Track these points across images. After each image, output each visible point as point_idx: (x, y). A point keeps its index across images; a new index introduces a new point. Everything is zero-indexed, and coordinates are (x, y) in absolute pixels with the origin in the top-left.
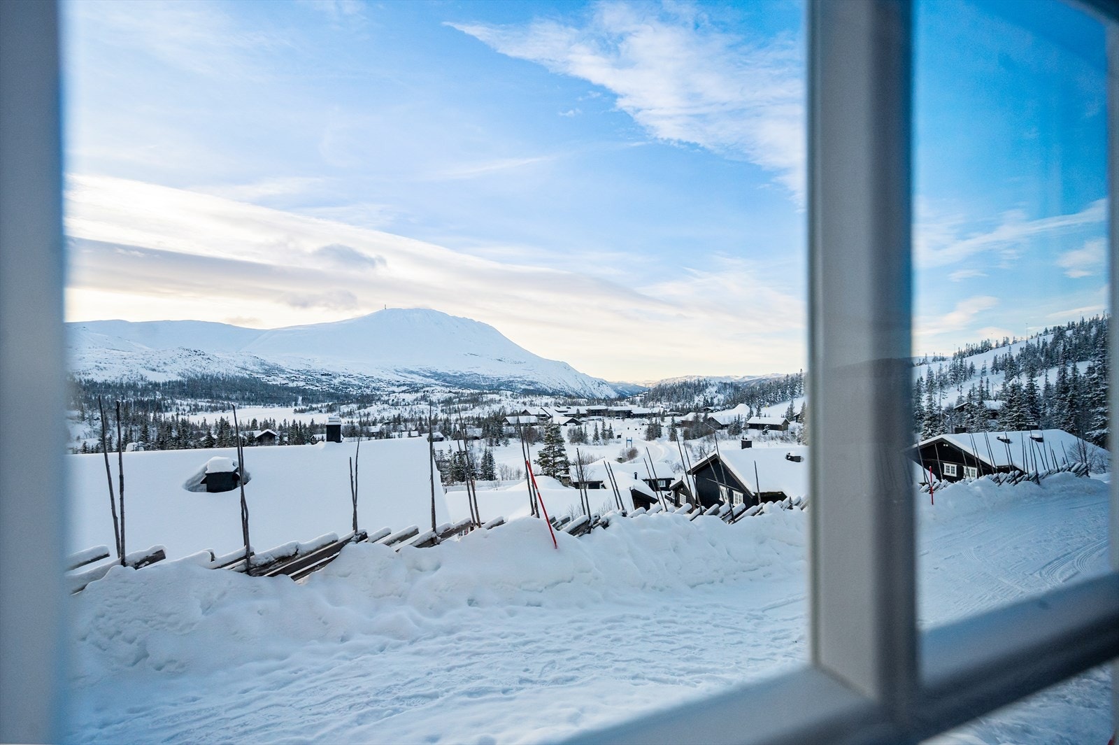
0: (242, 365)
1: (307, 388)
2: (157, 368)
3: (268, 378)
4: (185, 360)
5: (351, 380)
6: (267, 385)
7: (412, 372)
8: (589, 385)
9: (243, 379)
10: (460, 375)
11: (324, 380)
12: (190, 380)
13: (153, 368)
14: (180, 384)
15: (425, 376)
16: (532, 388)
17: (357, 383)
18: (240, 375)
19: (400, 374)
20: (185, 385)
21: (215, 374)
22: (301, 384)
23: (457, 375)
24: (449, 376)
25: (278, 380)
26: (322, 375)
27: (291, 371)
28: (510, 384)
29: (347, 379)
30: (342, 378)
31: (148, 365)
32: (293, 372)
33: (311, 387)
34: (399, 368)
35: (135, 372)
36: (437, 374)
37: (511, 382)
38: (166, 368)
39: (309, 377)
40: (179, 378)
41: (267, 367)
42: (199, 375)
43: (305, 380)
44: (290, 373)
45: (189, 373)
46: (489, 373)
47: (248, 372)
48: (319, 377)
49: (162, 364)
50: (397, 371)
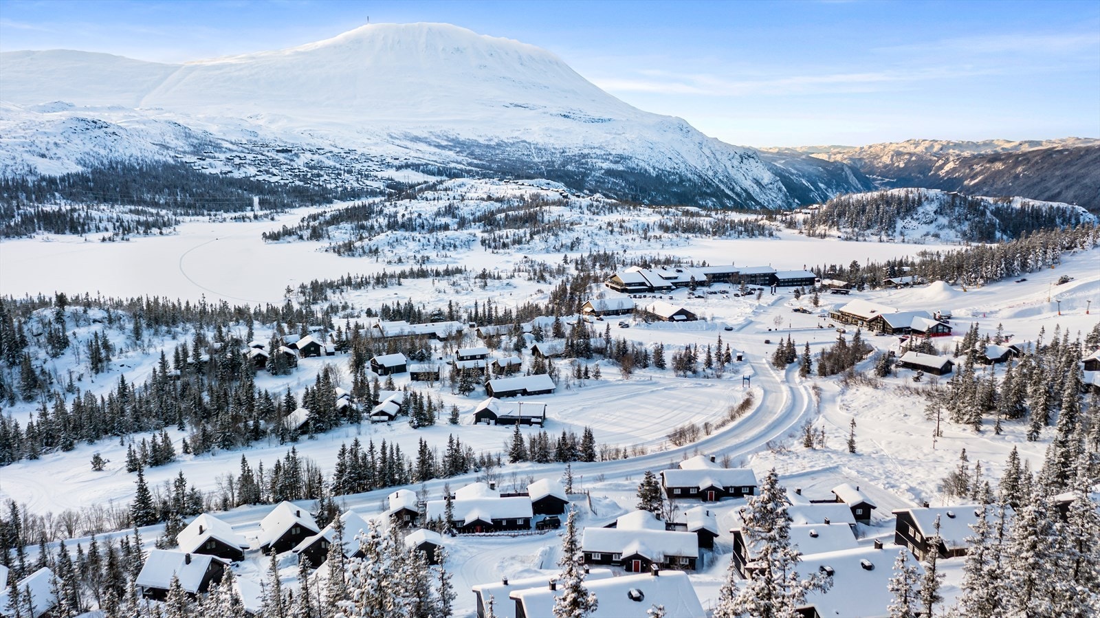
0: (159, 140)
1: (260, 178)
2: (46, 153)
3: (202, 162)
4: (82, 136)
5: (322, 158)
6: (203, 176)
7: (416, 139)
8: (724, 159)
9: (166, 166)
10: (498, 145)
11: (283, 160)
12: (96, 171)
13: (42, 152)
14: (81, 178)
15: (439, 146)
16: (620, 168)
17: (331, 163)
18: (162, 159)
19: (397, 142)
20: (90, 181)
21: (127, 158)
22: (252, 171)
23: (493, 143)
24: (479, 145)
25: (215, 167)
26: (278, 151)
27: (231, 146)
28: (583, 161)
29: (316, 157)
30: (309, 155)
31: (34, 148)
32: (234, 147)
33: (266, 177)
34: (395, 133)
35: (19, 161)
36: (459, 143)
37: (584, 156)
38: (60, 152)
39: (260, 157)
40: (80, 169)
41: (196, 141)
42: (105, 162)
43: (254, 163)
44: (230, 150)
45: (92, 159)
46: (547, 140)
47: (172, 154)
48: (273, 155)
49: (51, 146)
50: (392, 137)
